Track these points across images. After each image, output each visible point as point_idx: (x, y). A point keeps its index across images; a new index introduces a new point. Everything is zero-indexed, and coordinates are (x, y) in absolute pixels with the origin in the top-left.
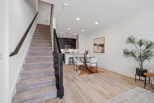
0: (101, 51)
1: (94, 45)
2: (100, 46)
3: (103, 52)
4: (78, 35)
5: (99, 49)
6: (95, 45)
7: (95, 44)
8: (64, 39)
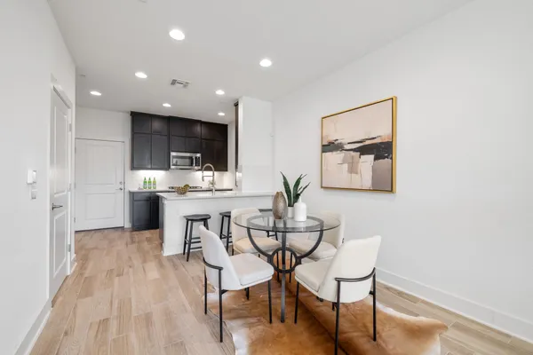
0: (368, 183)
1: (323, 151)
2: (364, 150)
3: (384, 185)
4: (234, 95)
5: (353, 169)
6: (330, 147)
7: (331, 143)
8: (169, 120)
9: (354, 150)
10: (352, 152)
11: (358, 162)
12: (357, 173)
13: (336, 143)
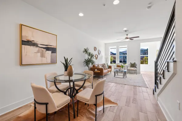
6: (28, 43)
9: (44, 48)
10: (42, 49)
11: (45, 53)
12: (45, 57)
13: (33, 42)
